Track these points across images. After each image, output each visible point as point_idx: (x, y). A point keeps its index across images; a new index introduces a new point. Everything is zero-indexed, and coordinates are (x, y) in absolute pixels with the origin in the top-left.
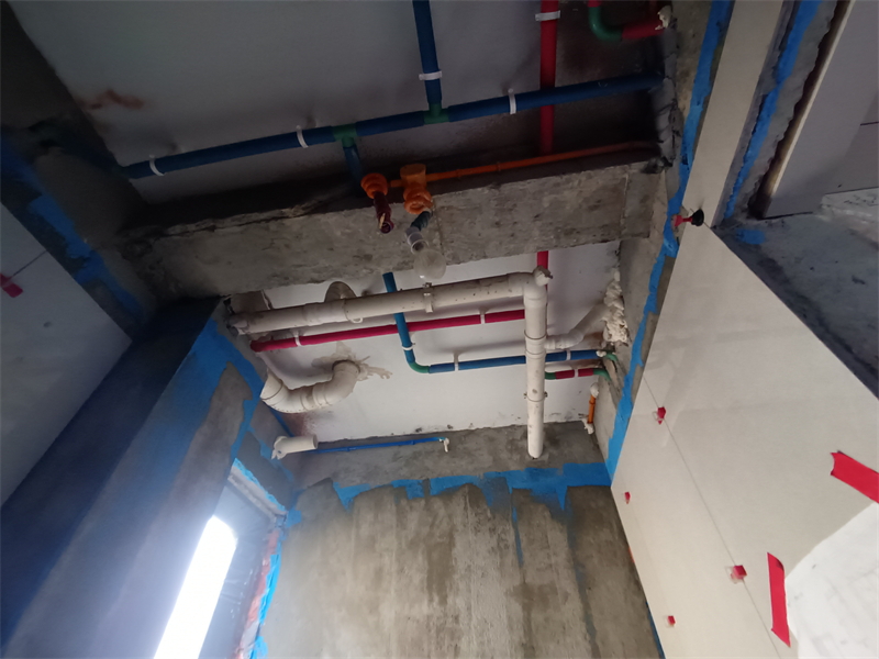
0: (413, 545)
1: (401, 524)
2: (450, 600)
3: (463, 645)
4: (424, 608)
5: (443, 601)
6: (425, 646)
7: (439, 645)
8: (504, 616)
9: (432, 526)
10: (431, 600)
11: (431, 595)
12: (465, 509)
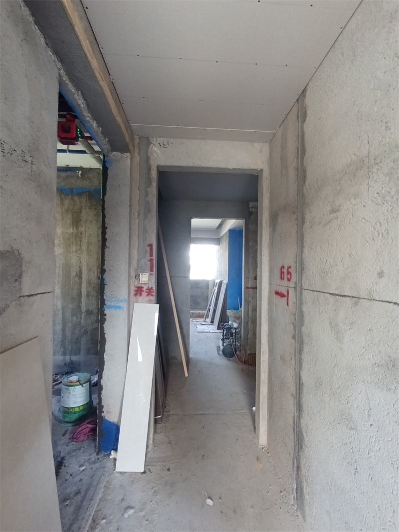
0: (67, 211)
1: (62, 204)
2: (79, 229)
3: (83, 240)
4: (71, 230)
5: (77, 229)
6: (72, 240)
7: (76, 240)
8: (96, 234)
9: (74, 205)
10: (73, 228)
11: (73, 227)
12: (86, 201)
